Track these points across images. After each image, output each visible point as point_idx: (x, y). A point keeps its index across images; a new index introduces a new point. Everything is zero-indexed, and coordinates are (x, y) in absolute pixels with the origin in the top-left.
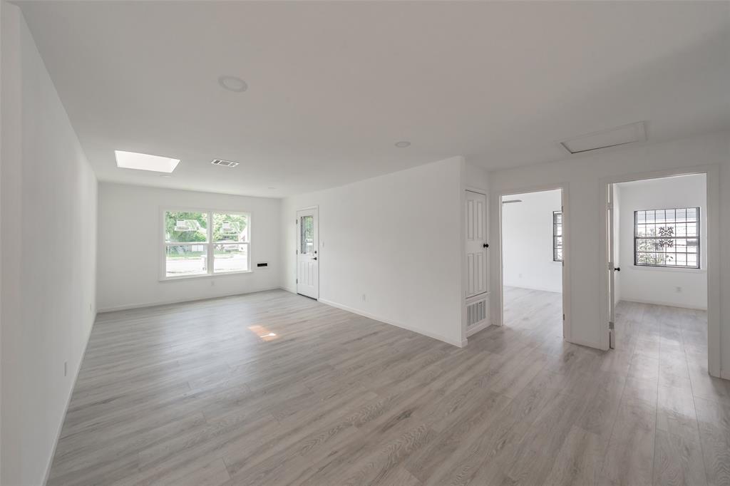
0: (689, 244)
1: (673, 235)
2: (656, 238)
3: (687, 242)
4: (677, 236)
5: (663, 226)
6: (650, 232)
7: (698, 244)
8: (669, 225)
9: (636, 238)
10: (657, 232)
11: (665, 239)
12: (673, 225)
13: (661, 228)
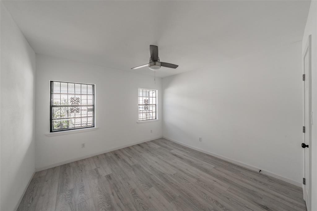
0: (89, 110)
1: (80, 104)
2: (68, 106)
3: (88, 109)
4: (82, 104)
5: (73, 96)
6: (63, 102)
7: (93, 110)
8: (77, 96)
9: (51, 107)
10: (69, 101)
11: (75, 106)
12: (79, 97)
13: (72, 98)
